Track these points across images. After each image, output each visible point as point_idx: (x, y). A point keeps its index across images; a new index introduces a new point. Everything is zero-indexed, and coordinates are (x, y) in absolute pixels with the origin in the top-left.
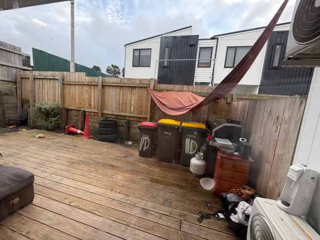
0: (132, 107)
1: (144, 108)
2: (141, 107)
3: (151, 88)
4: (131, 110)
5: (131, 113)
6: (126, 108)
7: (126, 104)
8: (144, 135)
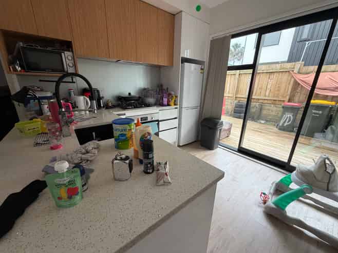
0: (268, 91)
1: (282, 90)
2: (278, 90)
3: (295, 72)
4: (265, 94)
5: (265, 96)
6: (261, 93)
7: (261, 88)
8: (286, 113)
